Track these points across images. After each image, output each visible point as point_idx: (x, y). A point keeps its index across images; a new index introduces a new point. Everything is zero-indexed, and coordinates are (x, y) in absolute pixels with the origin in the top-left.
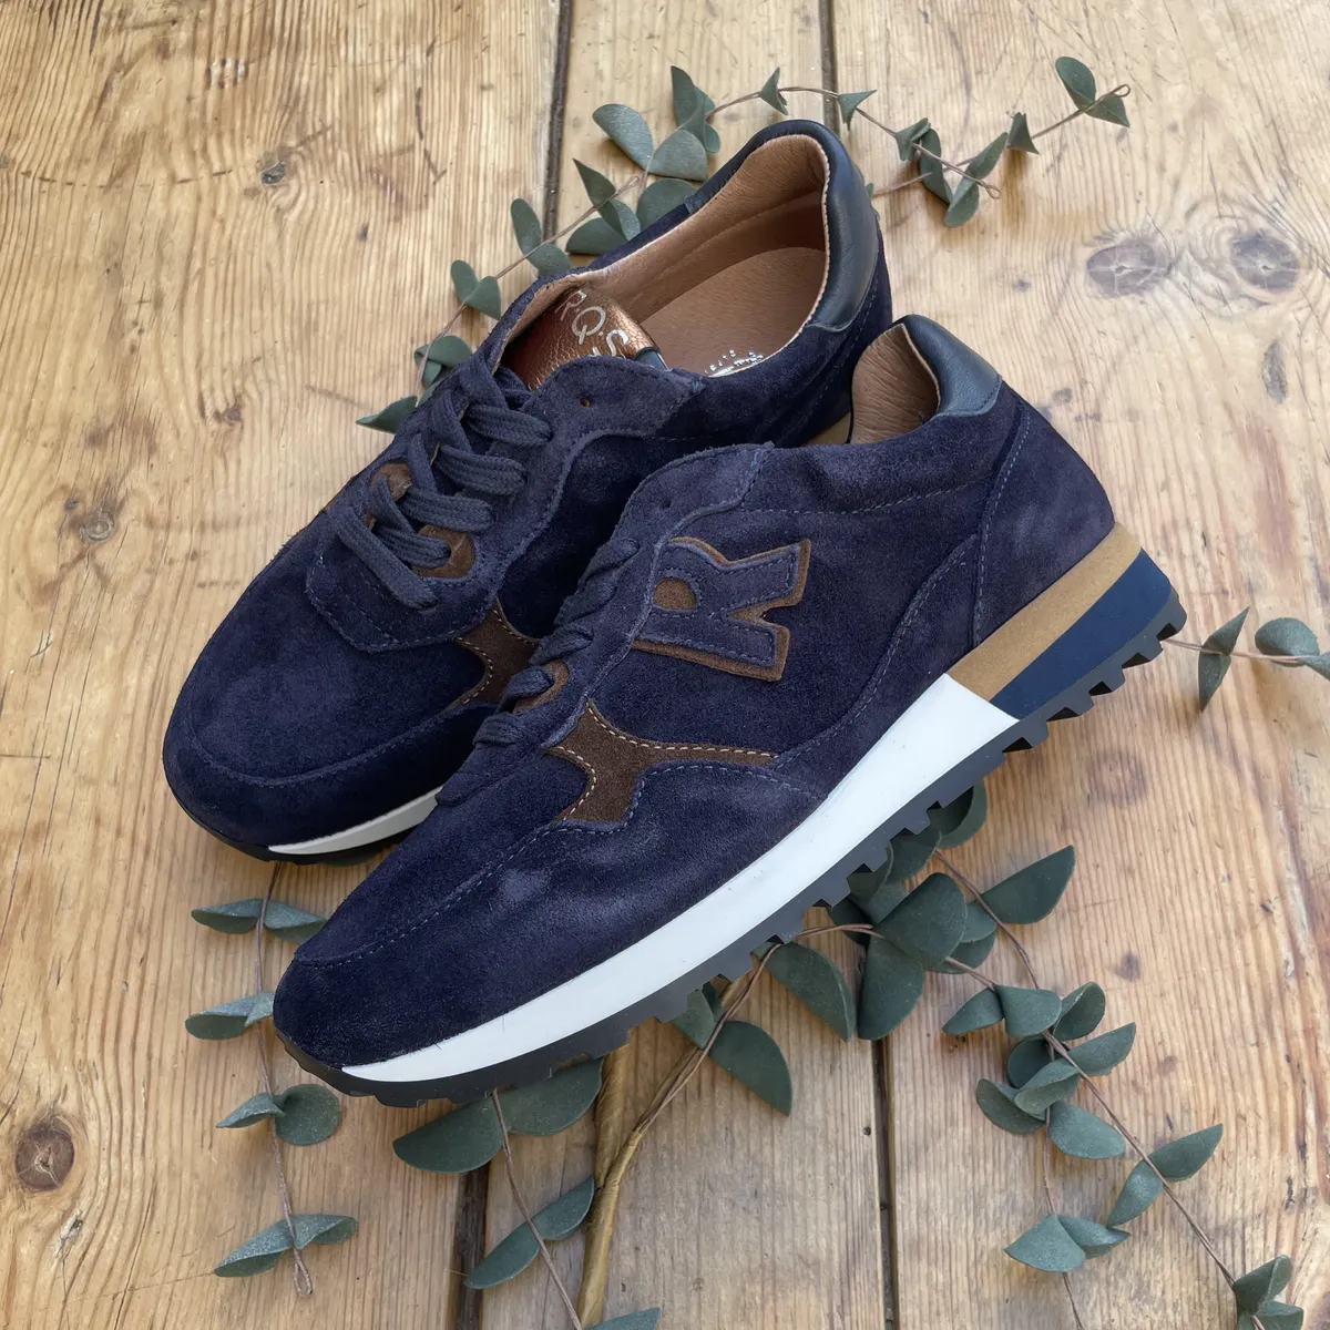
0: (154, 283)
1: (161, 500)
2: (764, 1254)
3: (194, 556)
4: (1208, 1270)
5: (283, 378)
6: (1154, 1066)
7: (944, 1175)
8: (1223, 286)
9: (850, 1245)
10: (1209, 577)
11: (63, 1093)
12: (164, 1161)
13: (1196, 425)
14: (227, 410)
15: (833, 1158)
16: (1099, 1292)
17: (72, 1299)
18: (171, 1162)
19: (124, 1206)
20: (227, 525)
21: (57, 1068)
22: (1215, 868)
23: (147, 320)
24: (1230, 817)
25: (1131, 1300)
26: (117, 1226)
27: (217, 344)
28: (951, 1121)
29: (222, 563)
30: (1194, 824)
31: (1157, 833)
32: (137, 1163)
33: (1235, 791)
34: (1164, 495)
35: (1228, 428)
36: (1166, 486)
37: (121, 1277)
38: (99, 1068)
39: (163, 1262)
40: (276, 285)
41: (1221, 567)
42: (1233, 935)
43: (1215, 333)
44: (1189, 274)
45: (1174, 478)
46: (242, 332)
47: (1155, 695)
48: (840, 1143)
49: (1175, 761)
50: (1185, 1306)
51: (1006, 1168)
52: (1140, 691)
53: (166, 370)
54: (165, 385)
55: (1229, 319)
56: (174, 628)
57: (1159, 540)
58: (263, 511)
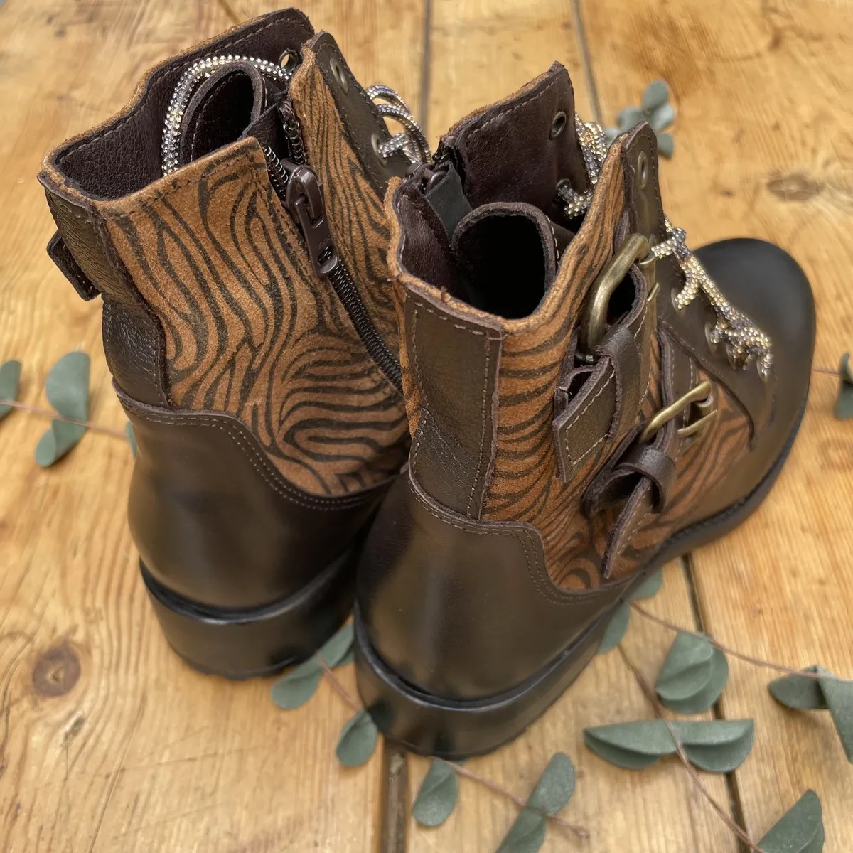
11: (74, 630)
17: (72, 776)
18: (158, 679)
19: (119, 710)
21: (71, 611)
32: (131, 678)
37: (115, 761)
38: (104, 613)
39: (149, 750)
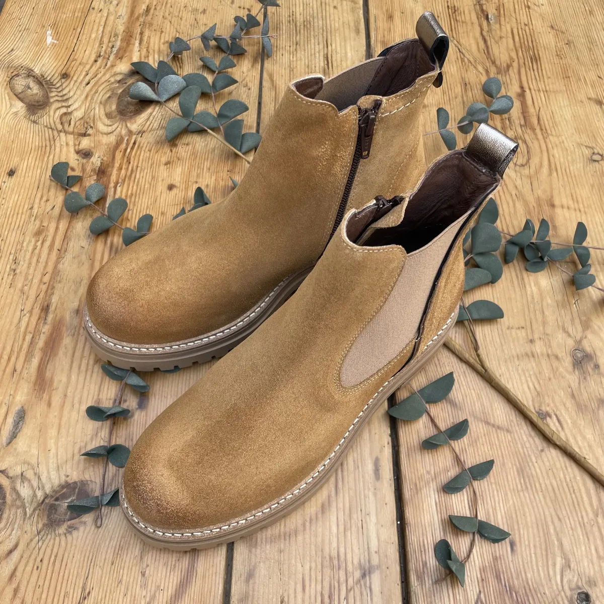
1: (557, 369)
3: (532, 341)
8: (19, 487)
13: (69, 394)
20: (522, 356)
29: (518, 338)
35: (54, 392)
40: (550, 504)
43: (37, 453)
55: (24, 462)
58: (508, 362)
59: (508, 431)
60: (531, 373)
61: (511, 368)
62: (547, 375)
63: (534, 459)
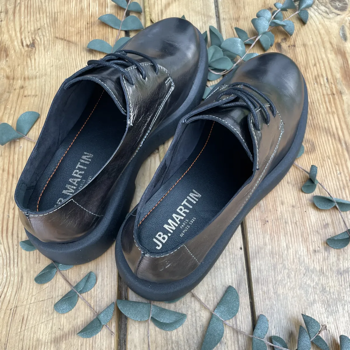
0: (5, 7)
1: (11, 71)
2: (213, 286)
3: (22, 87)
4: (342, 283)
5: (48, 35)
6: (323, 226)
7: (264, 260)
8: (327, 9)
9: (238, 281)
10: (329, 90)
12: (25, 267)
13: (323, 48)
14: (30, 44)
15: (231, 257)
16: (311, 290)
18: (27, 268)
19: (12, 282)
20: (32, 78)
22: (336, 171)
23: (3, 17)
24: (339, 156)
25: (321, 292)
26: (10, 288)
27: (26, 24)
28: (265, 244)
29: (31, 89)
30: (329, 159)
31: (319, 162)
32: (16, 269)
33: (340, 149)
34: (315, 67)
35: (331, 49)
36: (315, 65)
37: (13, 303)
38: (2, 241)
39: (26, 298)
40: (44, 7)
41: (332, 88)
42: (342, 189)
43: (326, 23)
44: (317, 7)
45: (317, 63)
46: (34, 21)
47: (316, 123)
48: (233, 252)
49: (323, 141)
50: (336, 293)
51: (282, 257)
52: (312, 122)
53: (10, 32)
54: (10, 36)
55: (329, 19)
56: (17, 109)
57: (315, 81)
58: (44, 74)
59: (57, 38)
60: (30, 68)
61: (43, 70)
62: (19, 67)
63: (46, 25)
